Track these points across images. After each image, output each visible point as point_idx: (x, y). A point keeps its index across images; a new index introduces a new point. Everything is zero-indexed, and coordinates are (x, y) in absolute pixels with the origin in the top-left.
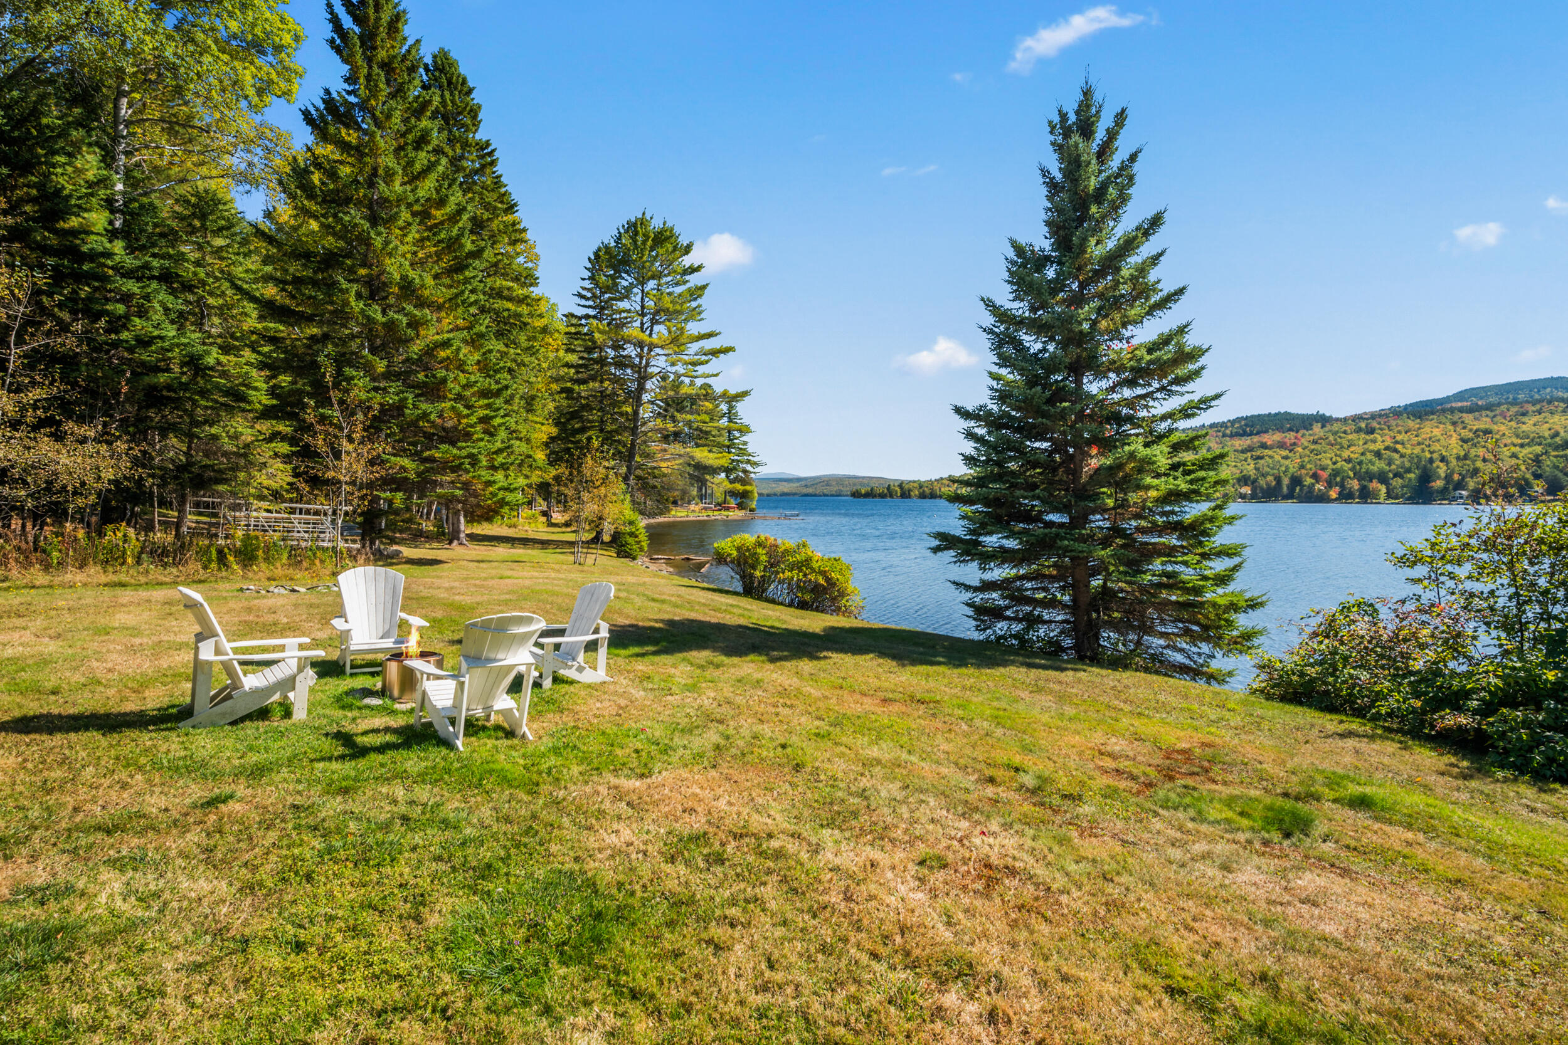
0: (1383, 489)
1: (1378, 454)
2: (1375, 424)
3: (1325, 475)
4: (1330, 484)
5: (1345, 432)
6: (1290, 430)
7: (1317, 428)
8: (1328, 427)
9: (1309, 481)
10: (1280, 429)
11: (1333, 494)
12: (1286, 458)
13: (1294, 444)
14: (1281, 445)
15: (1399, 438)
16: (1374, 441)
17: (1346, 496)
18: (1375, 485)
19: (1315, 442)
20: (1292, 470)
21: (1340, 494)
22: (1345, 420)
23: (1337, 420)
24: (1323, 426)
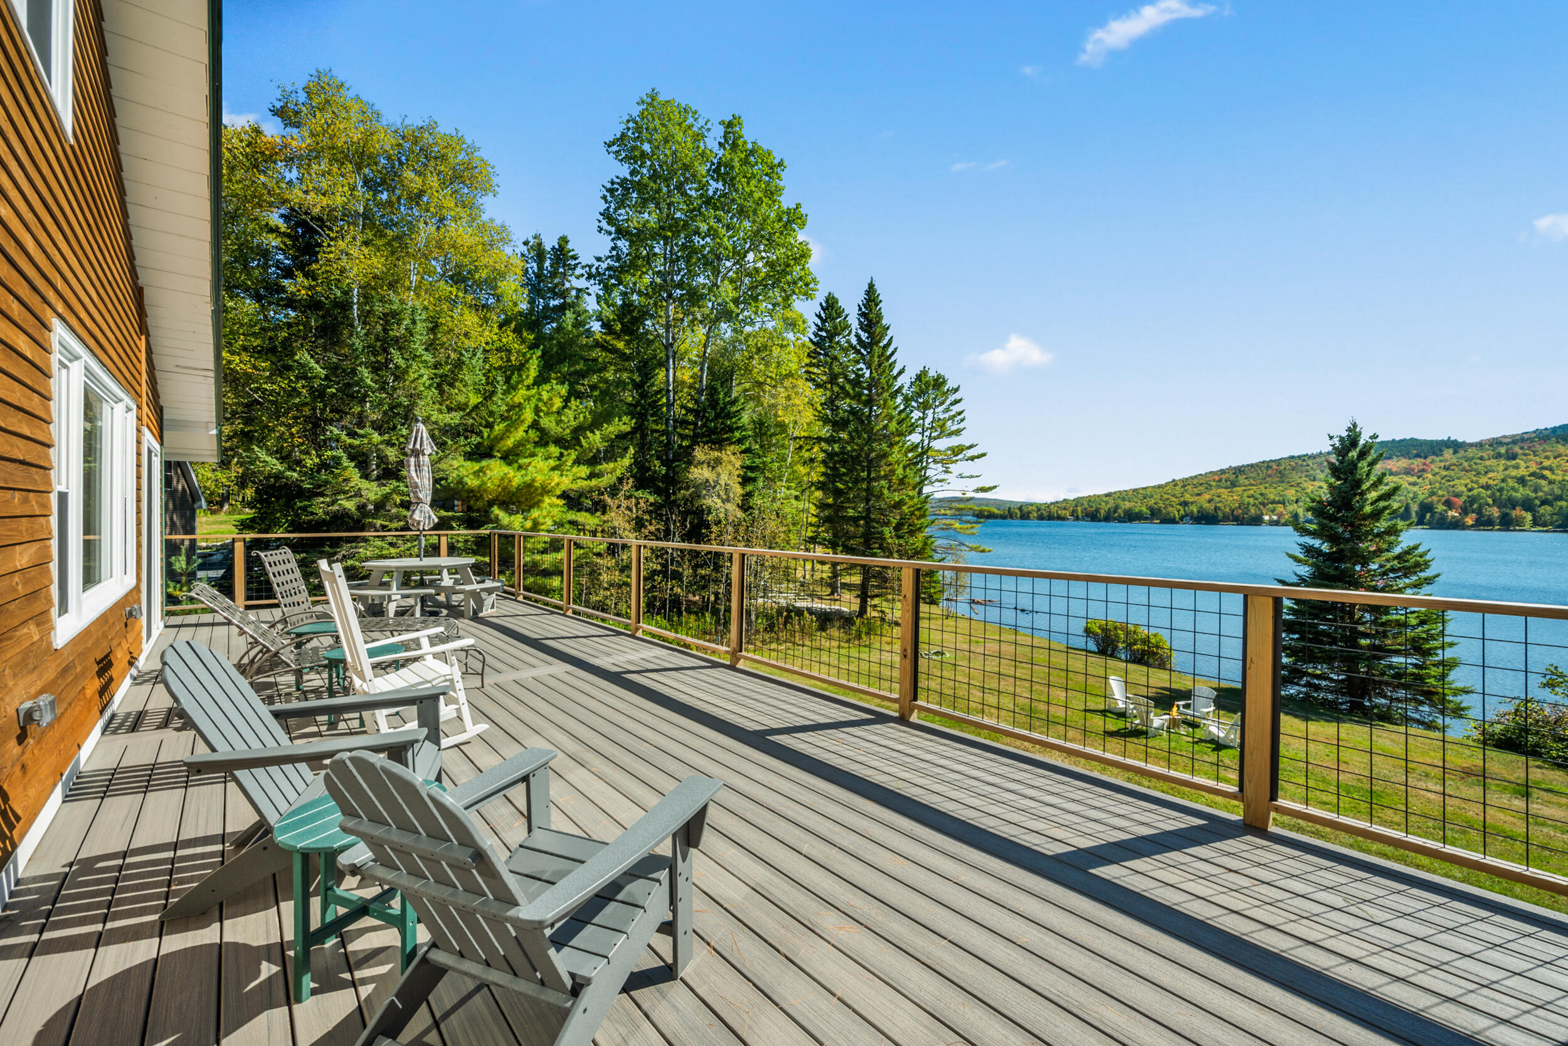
0: (1529, 516)
1: (1522, 481)
2: (1517, 449)
3: (1460, 501)
4: (1465, 511)
5: (1481, 458)
6: (1418, 456)
7: (1448, 454)
8: (1461, 453)
9: (1440, 508)
10: (1406, 454)
11: (1469, 521)
12: (1414, 484)
13: (1423, 470)
14: (1408, 472)
15: (1547, 463)
16: (1517, 467)
17: (1484, 523)
18: (1518, 512)
19: (1446, 468)
20: (1421, 497)
21: (1477, 520)
22: (1480, 445)
23: (1471, 445)
24: (1455, 452)
